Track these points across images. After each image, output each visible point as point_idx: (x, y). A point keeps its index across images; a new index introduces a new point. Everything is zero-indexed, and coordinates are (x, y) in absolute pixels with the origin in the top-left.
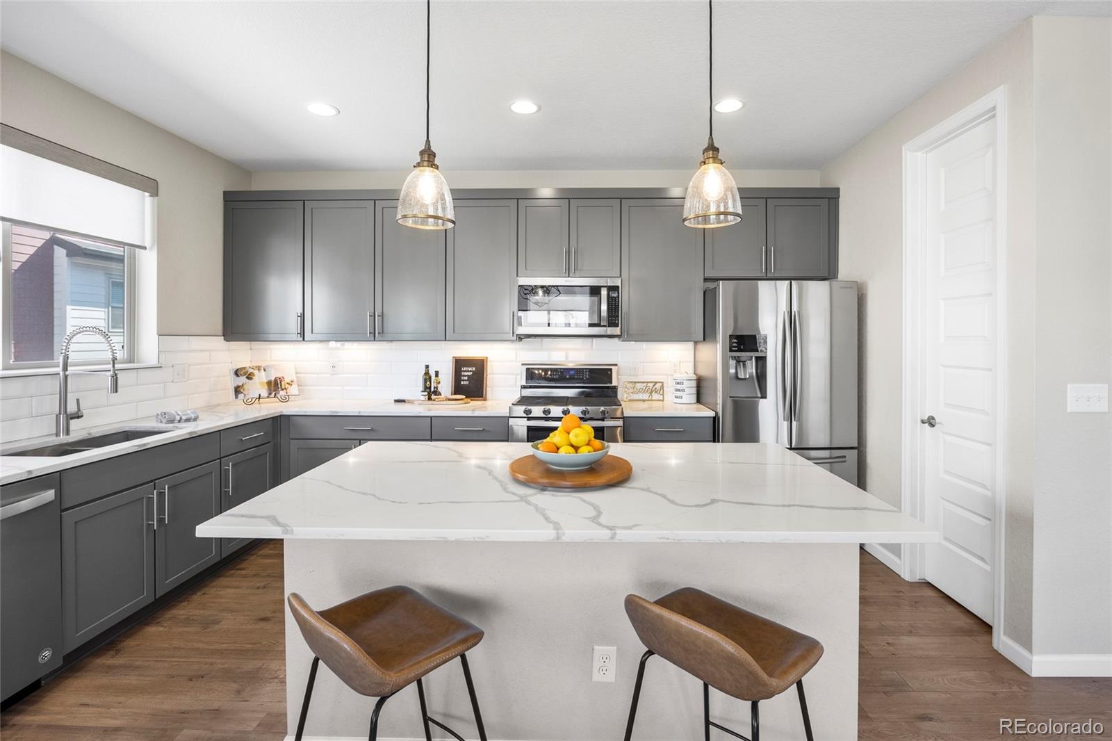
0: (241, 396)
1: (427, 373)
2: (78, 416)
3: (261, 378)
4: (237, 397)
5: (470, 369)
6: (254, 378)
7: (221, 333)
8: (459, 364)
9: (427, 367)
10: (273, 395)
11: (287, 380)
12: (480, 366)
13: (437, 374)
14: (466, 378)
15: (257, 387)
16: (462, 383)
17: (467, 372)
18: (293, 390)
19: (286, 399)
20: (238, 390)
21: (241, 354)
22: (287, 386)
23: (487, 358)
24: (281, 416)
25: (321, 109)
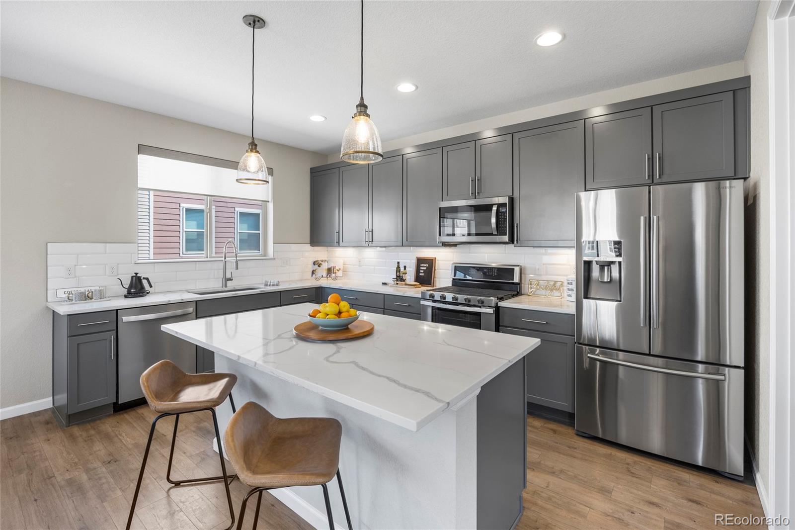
0: (314, 275)
1: (398, 267)
2: (231, 280)
3: (325, 266)
4: (312, 276)
5: (425, 265)
6: (321, 266)
7: (309, 242)
8: (420, 261)
9: (398, 263)
10: (329, 276)
11: (337, 268)
12: (431, 262)
13: (405, 267)
14: (422, 271)
15: (322, 271)
16: (420, 274)
17: (424, 267)
18: (340, 274)
19: (336, 279)
20: (313, 272)
21: (319, 253)
22: (337, 271)
23: (435, 258)
24: (320, 287)
25: (317, 118)
